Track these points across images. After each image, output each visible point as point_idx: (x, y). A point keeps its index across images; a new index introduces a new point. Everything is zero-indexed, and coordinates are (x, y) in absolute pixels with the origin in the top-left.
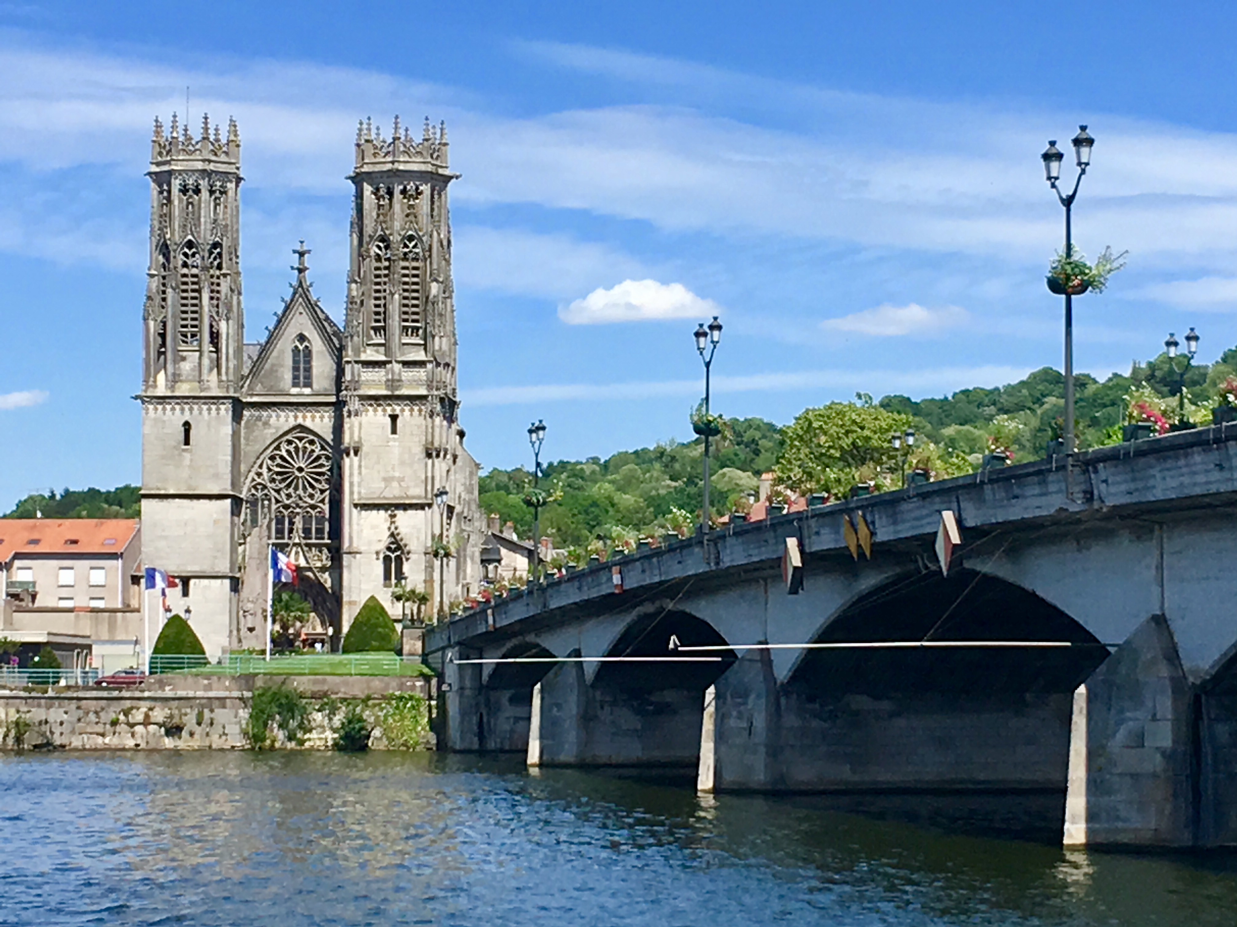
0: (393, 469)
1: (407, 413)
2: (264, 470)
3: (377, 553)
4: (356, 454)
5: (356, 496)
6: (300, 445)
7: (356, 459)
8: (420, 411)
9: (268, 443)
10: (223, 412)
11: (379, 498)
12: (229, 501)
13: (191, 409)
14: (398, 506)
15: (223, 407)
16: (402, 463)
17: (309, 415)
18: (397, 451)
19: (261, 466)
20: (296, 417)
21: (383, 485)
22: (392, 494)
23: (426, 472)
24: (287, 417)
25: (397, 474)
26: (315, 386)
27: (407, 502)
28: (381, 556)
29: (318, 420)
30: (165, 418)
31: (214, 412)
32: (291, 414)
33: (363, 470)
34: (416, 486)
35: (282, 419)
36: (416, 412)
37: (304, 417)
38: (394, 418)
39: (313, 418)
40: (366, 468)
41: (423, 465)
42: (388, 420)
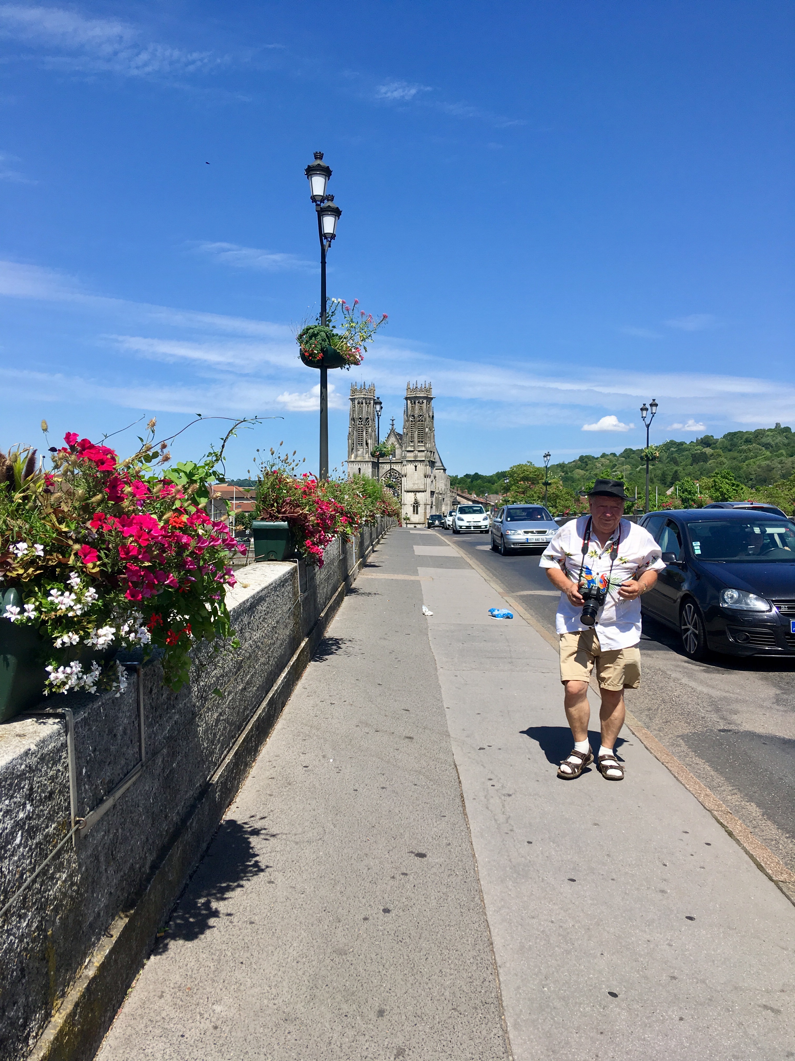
0: (415, 481)
1: (419, 465)
3: (411, 505)
4: (405, 476)
5: (405, 489)
6: (393, 474)
9: (384, 473)
10: (370, 465)
11: (412, 489)
13: (361, 464)
14: (417, 491)
16: (418, 479)
18: (416, 476)
20: (391, 466)
21: (412, 485)
22: (415, 488)
26: (396, 457)
27: (419, 490)
29: (397, 467)
30: (354, 467)
31: (367, 465)
33: (408, 481)
34: (422, 486)
35: (387, 467)
36: (422, 465)
37: (394, 466)
38: (416, 466)
41: (424, 480)
42: (414, 467)
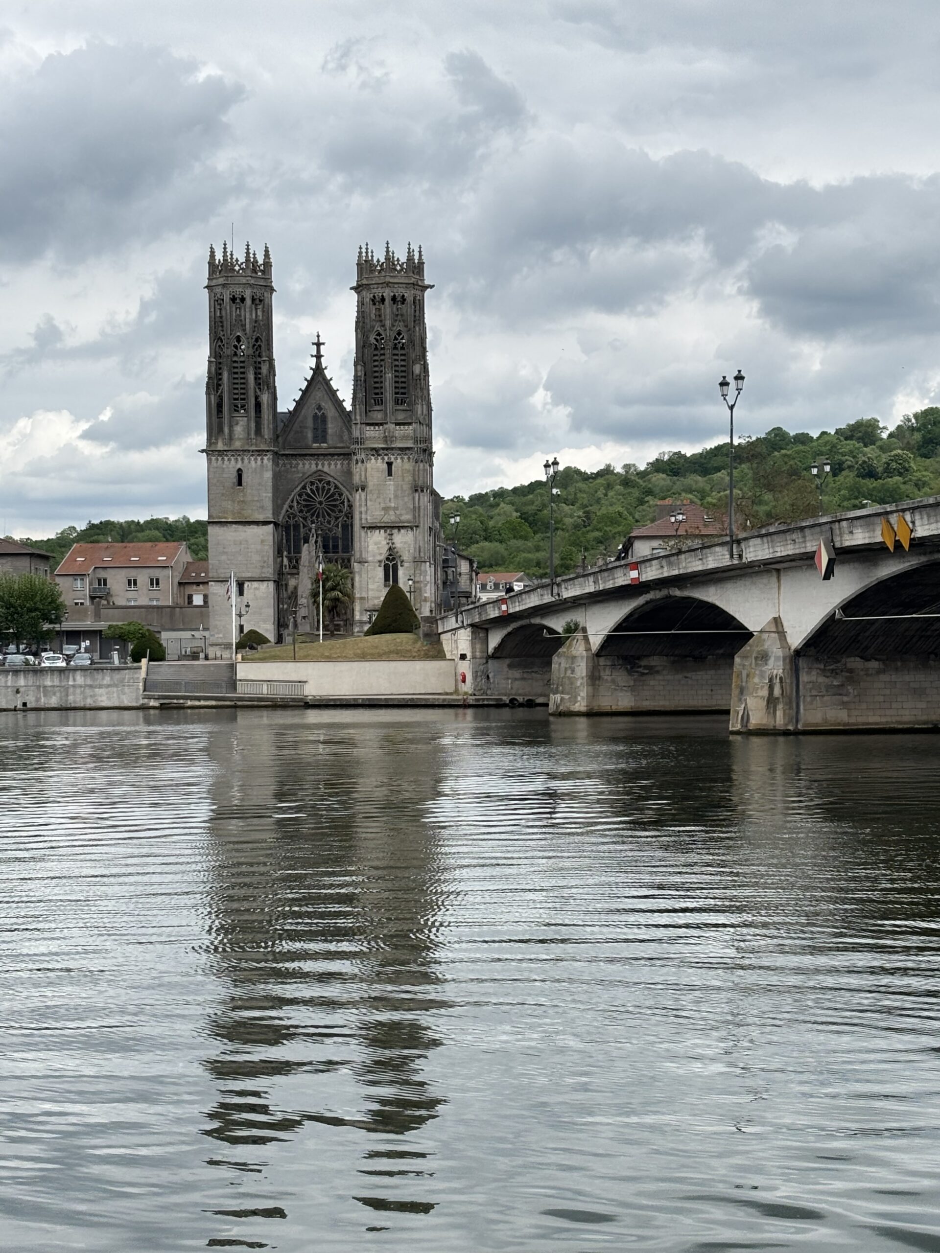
0: (390, 500)
1: (399, 460)
2: (295, 504)
3: (380, 562)
4: (363, 490)
5: (363, 521)
6: (320, 486)
7: (363, 495)
8: (409, 458)
9: (297, 483)
10: (265, 461)
11: (380, 523)
12: (272, 526)
13: (242, 460)
14: (393, 527)
15: (265, 458)
16: (396, 496)
17: (326, 463)
18: (392, 488)
19: (292, 502)
20: (317, 465)
21: (383, 513)
22: (390, 518)
23: (414, 503)
24: (310, 464)
25: (393, 505)
26: (330, 442)
27: (401, 525)
28: (383, 564)
29: (333, 467)
30: (224, 466)
31: (259, 462)
32: (313, 462)
33: (369, 503)
34: (407, 513)
35: (307, 466)
36: (406, 460)
37: (323, 465)
38: (390, 464)
39: (330, 465)
40: (371, 500)
41: (411, 497)
42: (385, 466)
